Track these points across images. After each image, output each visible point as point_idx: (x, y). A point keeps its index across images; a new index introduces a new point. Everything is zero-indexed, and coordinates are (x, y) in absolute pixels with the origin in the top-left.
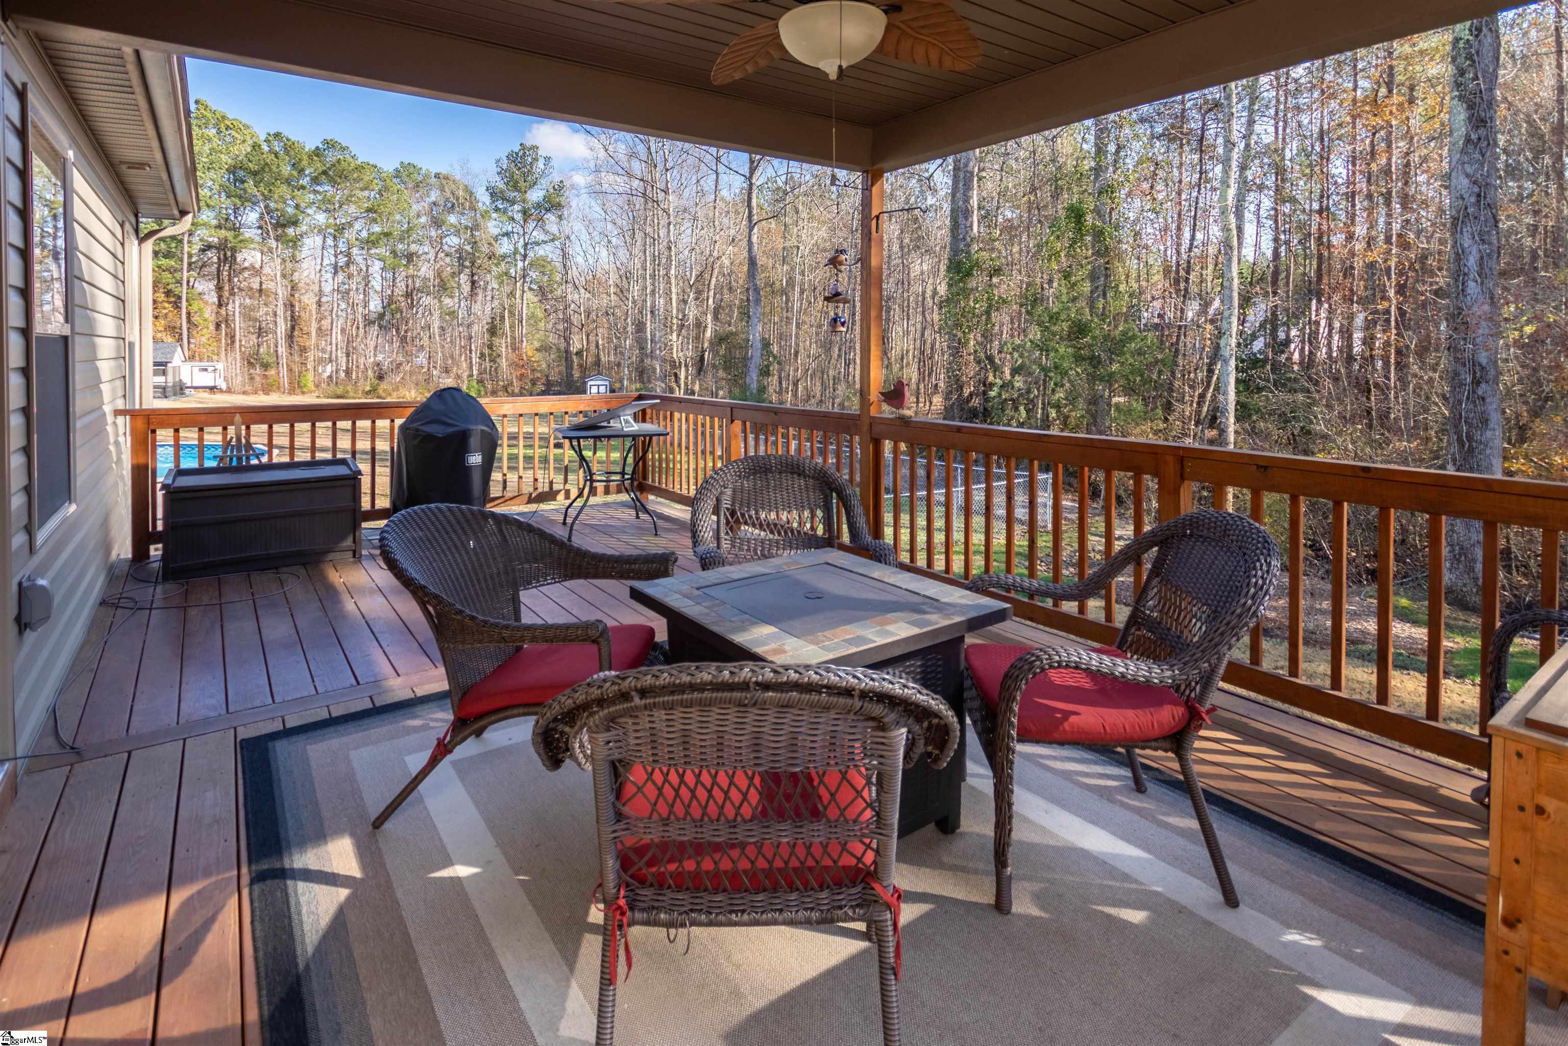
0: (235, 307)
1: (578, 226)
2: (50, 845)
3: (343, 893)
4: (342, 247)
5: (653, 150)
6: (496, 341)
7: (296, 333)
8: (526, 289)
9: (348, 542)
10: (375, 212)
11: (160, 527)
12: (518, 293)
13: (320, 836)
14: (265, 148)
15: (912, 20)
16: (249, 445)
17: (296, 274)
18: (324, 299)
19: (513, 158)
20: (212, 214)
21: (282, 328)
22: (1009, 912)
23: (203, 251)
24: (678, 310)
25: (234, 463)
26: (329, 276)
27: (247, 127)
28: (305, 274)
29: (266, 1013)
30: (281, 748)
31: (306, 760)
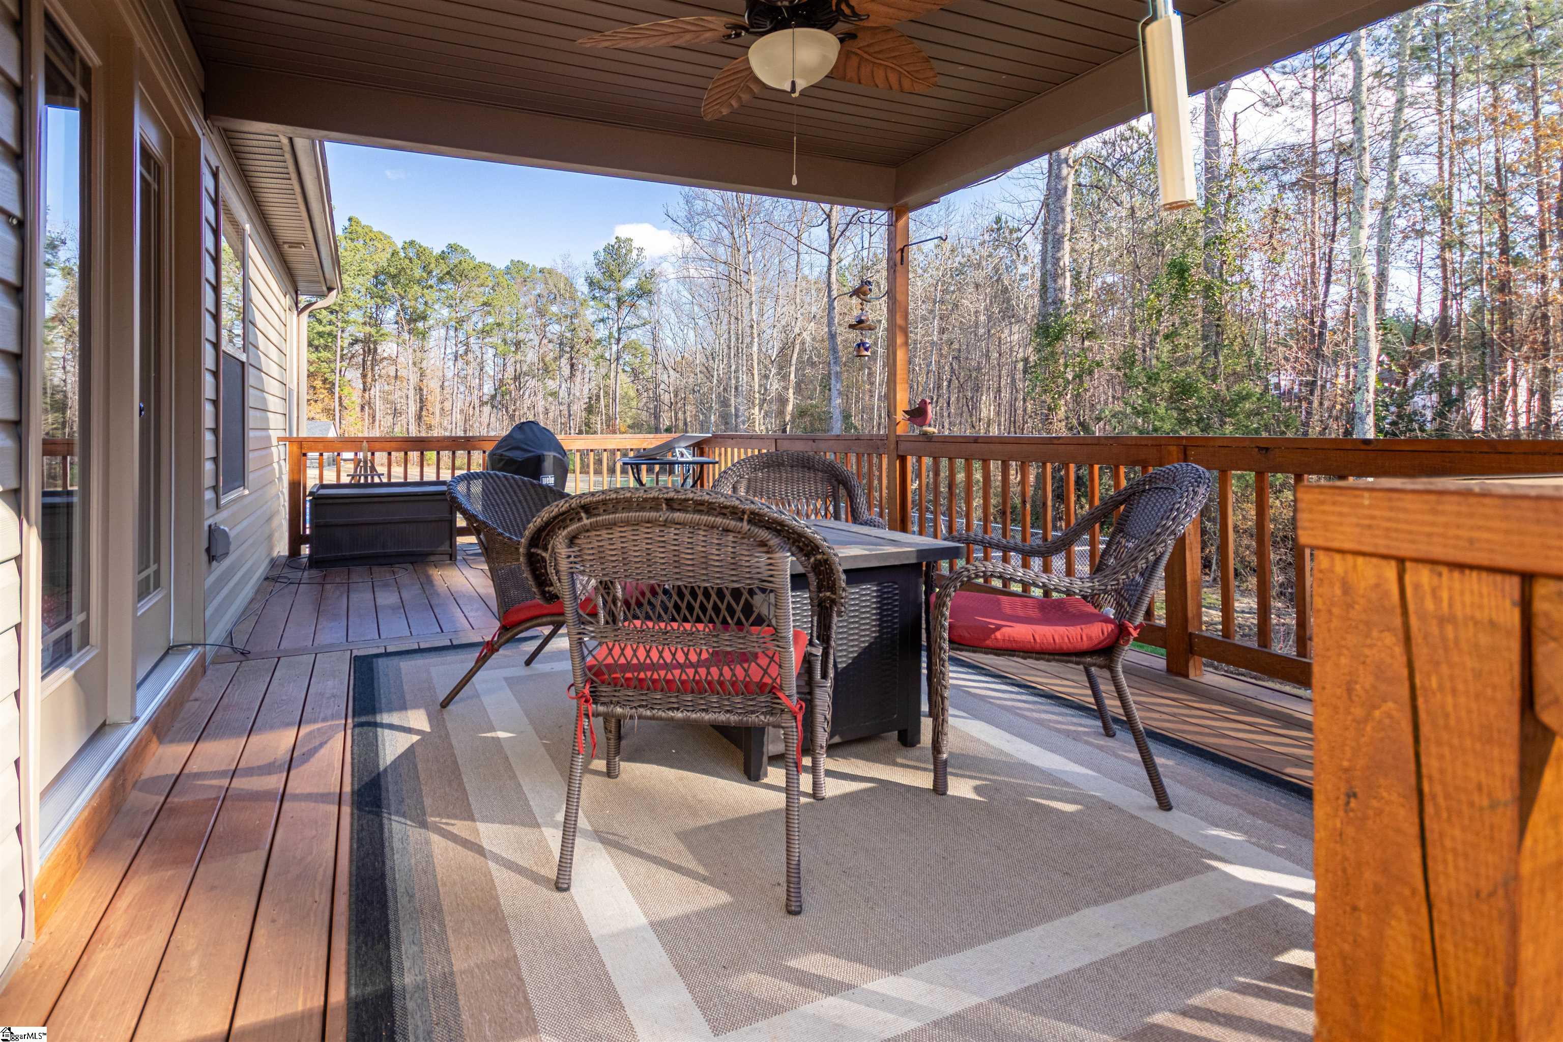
0: (375, 391)
1: (667, 311)
2: (225, 700)
3: (415, 738)
4: (462, 337)
5: (736, 235)
6: (593, 419)
7: (424, 413)
8: (620, 370)
9: (445, 547)
10: (490, 305)
11: (308, 532)
12: (613, 374)
13: (403, 707)
14: (402, 255)
15: (868, 46)
16: (373, 468)
17: (425, 362)
18: (446, 384)
19: (609, 250)
20: (360, 313)
21: (413, 408)
22: (944, 794)
23: (352, 344)
24: (760, 386)
25: (362, 481)
26: (451, 363)
27: (386, 237)
28: (432, 362)
29: (356, 787)
30: (381, 663)
31: (399, 670)
